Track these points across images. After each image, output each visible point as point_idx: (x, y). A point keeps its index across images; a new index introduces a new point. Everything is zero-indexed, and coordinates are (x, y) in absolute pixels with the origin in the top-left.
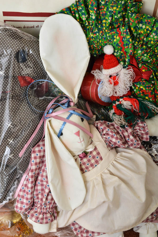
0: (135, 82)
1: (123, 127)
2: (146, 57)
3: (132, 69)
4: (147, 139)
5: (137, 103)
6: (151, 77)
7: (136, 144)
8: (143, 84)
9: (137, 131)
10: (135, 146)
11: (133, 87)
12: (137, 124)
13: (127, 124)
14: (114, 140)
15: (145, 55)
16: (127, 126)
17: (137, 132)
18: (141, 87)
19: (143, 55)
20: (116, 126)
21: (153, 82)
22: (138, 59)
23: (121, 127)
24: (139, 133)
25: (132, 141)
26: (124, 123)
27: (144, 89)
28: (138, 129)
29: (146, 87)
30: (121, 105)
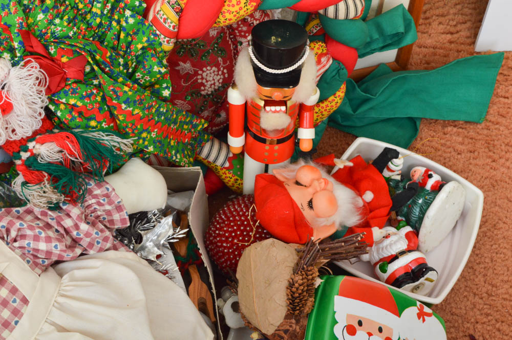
0: (52, 92)
1: (56, 207)
2: (60, 27)
3: (34, 64)
4: (123, 221)
5: (72, 142)
6: (88, 69)
7: (101, 241)
9: (93, 208)
10: (99, 245)
11: (52, 108)
13: (63, 198)
14: (42, 246)
15: (57, 21)
16: (64, 203)
17: (95, 210)
20: (37, 211)
21: (96, 82)
23: (50, 209)
24: (99, 213)
25: (88, 235)
26: (55, 197)
28: (95, 204)
30: (34, 157)
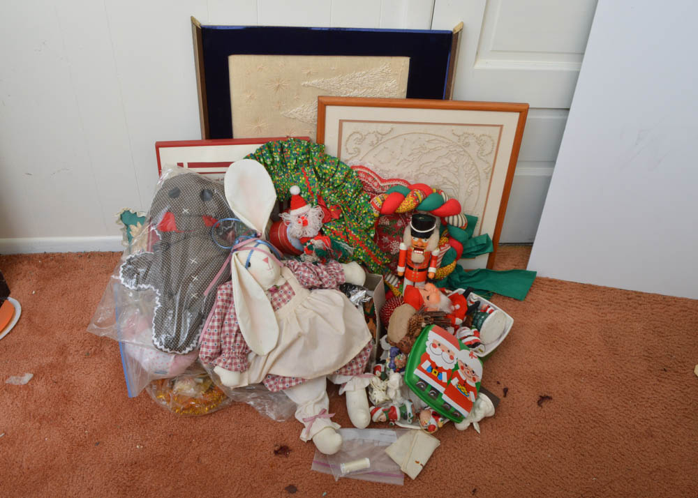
0: (324, 222)
4: (343, 279)
8: (334, 224)
11: (324, 230)
12: (331, 264)
14: (306, 274)
15: (333, 195)
18: (332, 228)
19: (330, 195)
22: (326, 199)
27: (335, 229)
29: (336, 227)
